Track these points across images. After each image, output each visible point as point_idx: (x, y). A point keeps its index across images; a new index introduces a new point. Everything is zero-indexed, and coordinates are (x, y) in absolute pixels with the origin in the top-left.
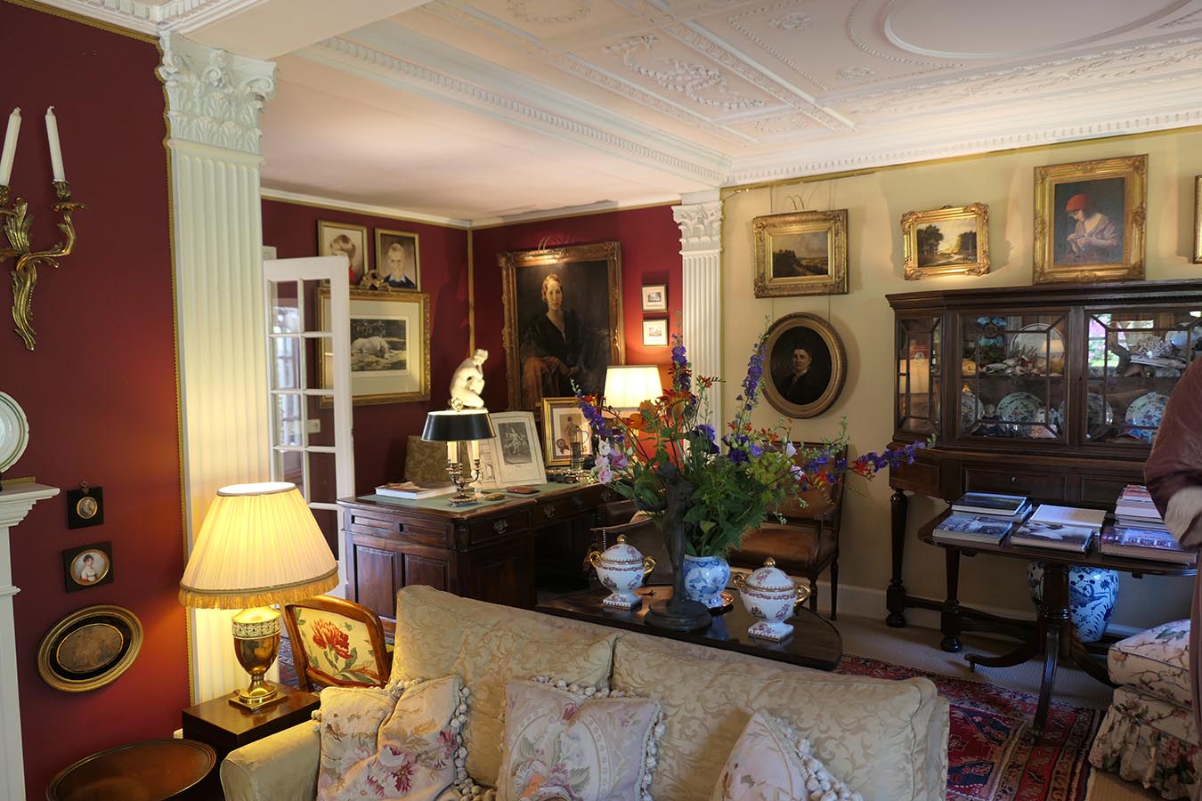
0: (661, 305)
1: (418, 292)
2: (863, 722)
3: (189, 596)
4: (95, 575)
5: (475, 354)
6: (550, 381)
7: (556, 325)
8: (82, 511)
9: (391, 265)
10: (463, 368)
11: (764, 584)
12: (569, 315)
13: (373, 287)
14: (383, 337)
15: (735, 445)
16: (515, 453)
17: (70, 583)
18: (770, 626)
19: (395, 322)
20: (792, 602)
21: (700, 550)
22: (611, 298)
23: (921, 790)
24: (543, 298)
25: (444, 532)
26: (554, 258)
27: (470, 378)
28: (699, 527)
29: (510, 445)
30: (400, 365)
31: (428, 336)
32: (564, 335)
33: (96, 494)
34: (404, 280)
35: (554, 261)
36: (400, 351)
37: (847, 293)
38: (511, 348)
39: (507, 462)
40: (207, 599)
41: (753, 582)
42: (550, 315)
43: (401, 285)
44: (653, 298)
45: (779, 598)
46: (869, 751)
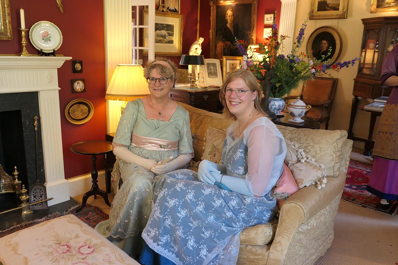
0: (271, 22)
1: (179, 14)
2: (321, 141)
3: (109, 96)
4: (80, 89)
5: (199, 39)
6: (226, 51)
7: (230, 28)
8: (77, 68)
9: (170, 3)
10: (194, 44)
11: (296, 104)
12: (235, 25)
13: (163, 11)
14: (166, 31)
15: (291, 58)
16: (212, 74)
17: (73, 91)
18: (296, 119)
19: (170, 25)
20: (305, 111)
21: (275, 96)
22: (252, 19)
23: (337, 163)
24: (226, 18)
25: (186, 97)
26: (231, 2)
27: (196, 49)
28: (275, 85)
29: (210, 71)
30: (171, 42)
31: (182, 32)
32: (233, 33)
33: (81, 63)
34: (174, 9)
35: (231, 4)
36: (172, 37)
37: (346, 18)
38: (213, 38)
39: (209, 77)
40: (115, 97)
41: (292, 104)
42: (228, 25)
43: (173, 11)
44: (269, 19)
45: (300, 109)
46: (322, 149)
